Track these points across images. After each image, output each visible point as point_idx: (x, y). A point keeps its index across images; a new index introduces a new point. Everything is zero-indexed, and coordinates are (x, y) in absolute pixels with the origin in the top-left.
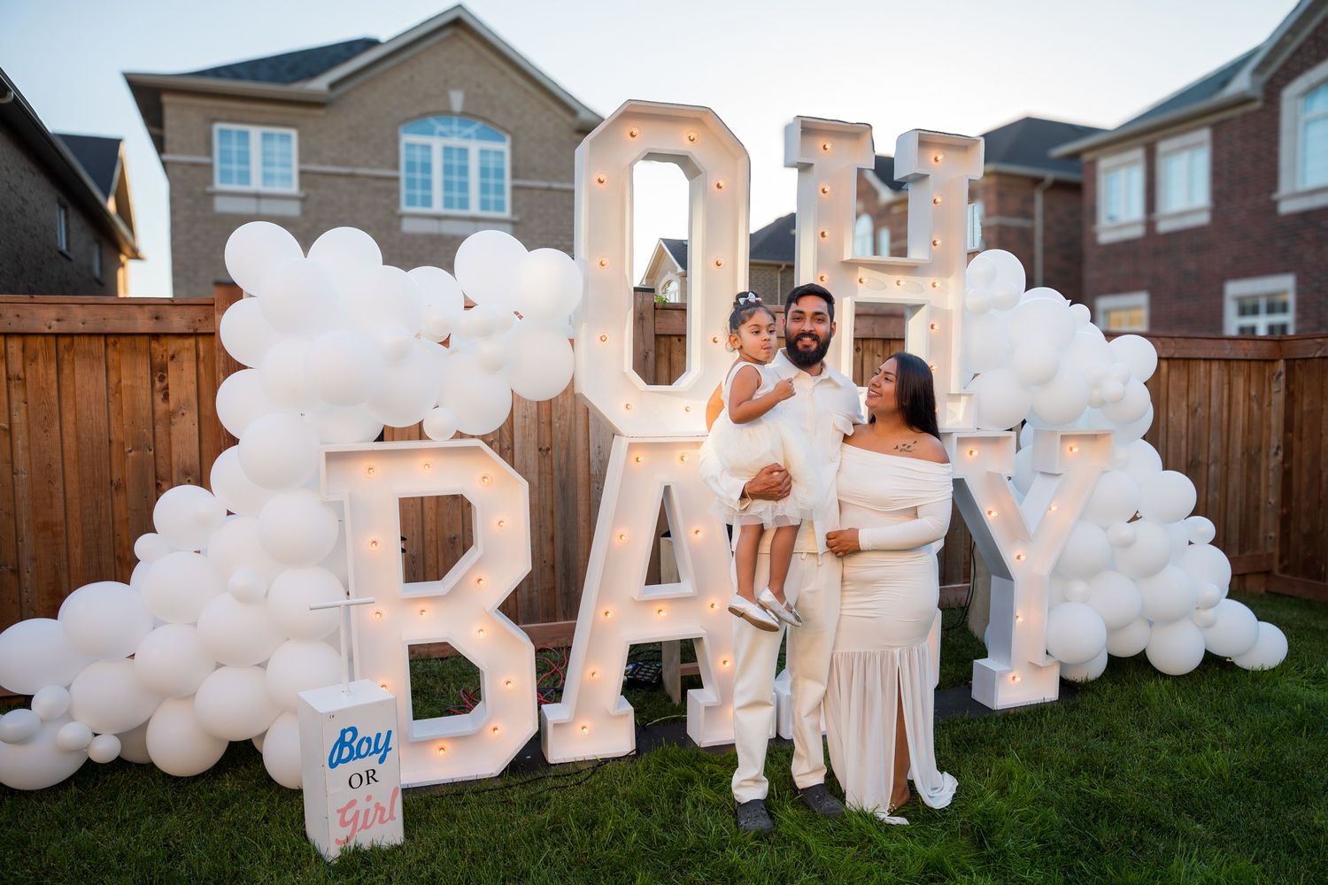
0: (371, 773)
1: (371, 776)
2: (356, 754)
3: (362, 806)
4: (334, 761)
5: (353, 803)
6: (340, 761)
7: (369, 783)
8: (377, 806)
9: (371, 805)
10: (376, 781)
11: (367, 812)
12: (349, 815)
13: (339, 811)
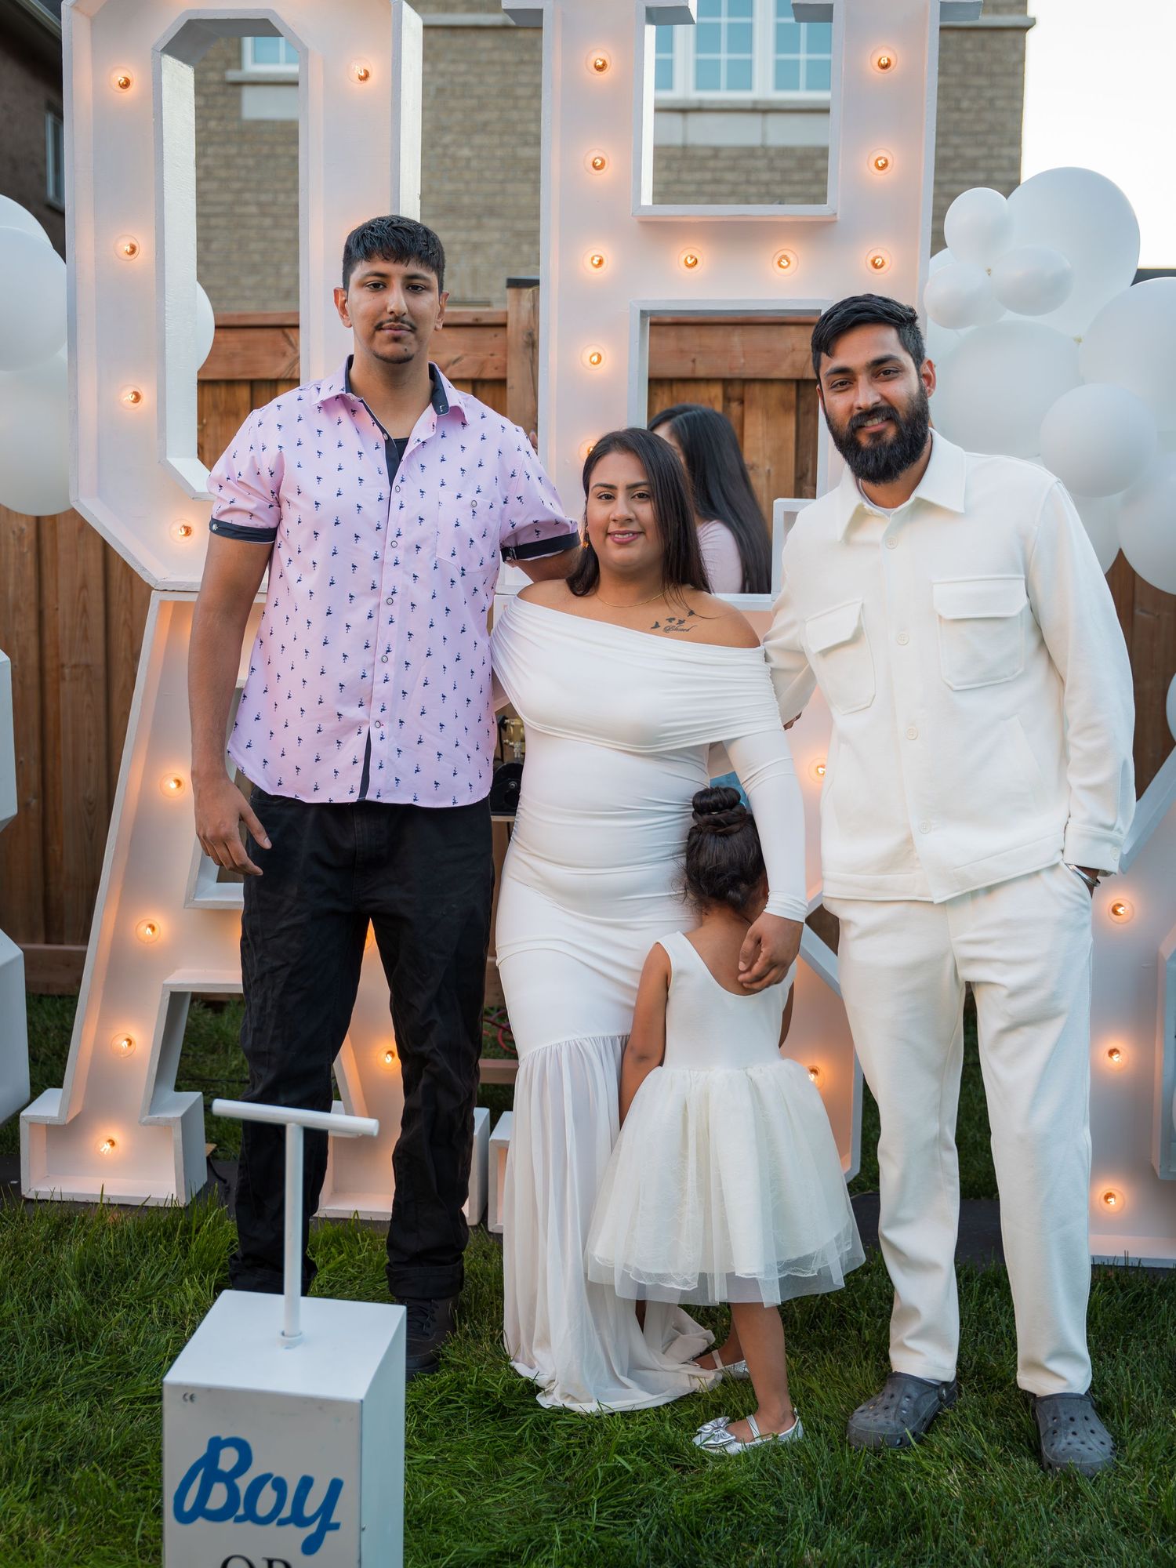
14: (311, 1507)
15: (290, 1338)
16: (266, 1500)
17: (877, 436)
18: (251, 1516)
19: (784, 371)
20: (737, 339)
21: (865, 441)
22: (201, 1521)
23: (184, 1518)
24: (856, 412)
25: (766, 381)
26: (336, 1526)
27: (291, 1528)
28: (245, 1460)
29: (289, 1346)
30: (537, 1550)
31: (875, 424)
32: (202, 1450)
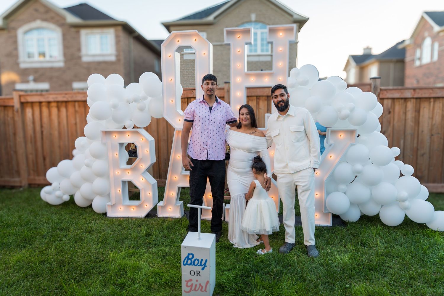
0: (198, 272)
1: (198, 273)
2: (193, 264)
3: (194, 282)
4: (185, 263)
5: (191, 280)
6: (187, 264)
7: (197, 275)
8: (200, 285)
9: (198, 283)
10: (200, 276)
11: (196, 285)
12: (189, 284)
13: (186, 281)
14: (203, 263)
15: (199, 239)
16: (196, 262)
17: (281, 105)
18: (194, 265)
19: (265, 94)
20: (258, 90)
21: (280, 106)
22: (187, 265)
23: (184, 265)
24: (278, 101)
25: (263, 96)
26: (206, 266)
27: (200, 266)
28: (193, 257)
29: (199, 240)
30: (234, 269)
31: (281, 103)
32: (187, 255)
